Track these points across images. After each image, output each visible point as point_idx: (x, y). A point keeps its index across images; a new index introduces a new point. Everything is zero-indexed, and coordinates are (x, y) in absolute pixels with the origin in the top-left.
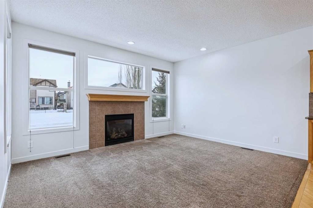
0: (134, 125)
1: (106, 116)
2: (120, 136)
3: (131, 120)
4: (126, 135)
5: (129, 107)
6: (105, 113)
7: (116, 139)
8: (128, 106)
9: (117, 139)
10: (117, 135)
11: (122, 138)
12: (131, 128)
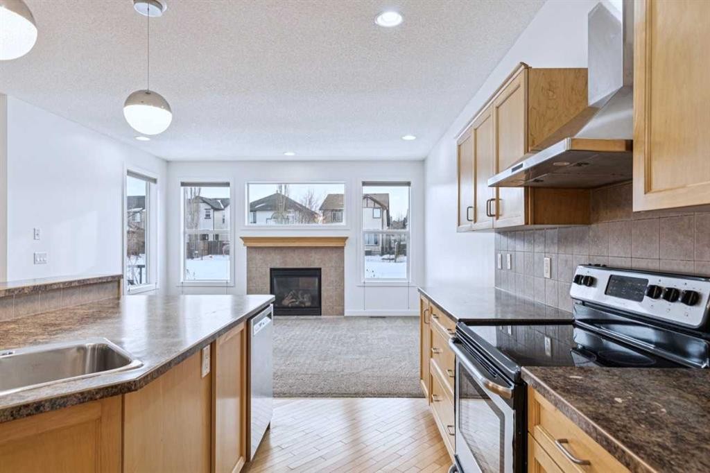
0: (323, 288)
1: (272, 270)
2: (297, 303)
3: (317, 280)
4: (308, 304)
5: (311, 257)
6: (269, 265)
7: (289, 308)
8: (310, 255)
9: (292, 307)
10: (293, 302)
11: (302, 308)
12: (317, 293)
